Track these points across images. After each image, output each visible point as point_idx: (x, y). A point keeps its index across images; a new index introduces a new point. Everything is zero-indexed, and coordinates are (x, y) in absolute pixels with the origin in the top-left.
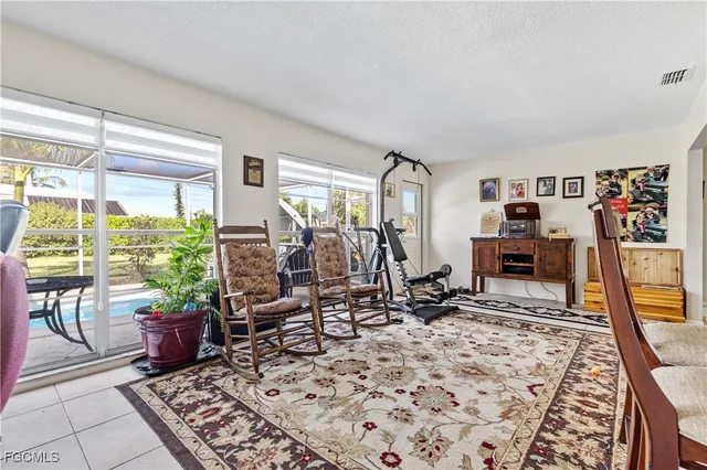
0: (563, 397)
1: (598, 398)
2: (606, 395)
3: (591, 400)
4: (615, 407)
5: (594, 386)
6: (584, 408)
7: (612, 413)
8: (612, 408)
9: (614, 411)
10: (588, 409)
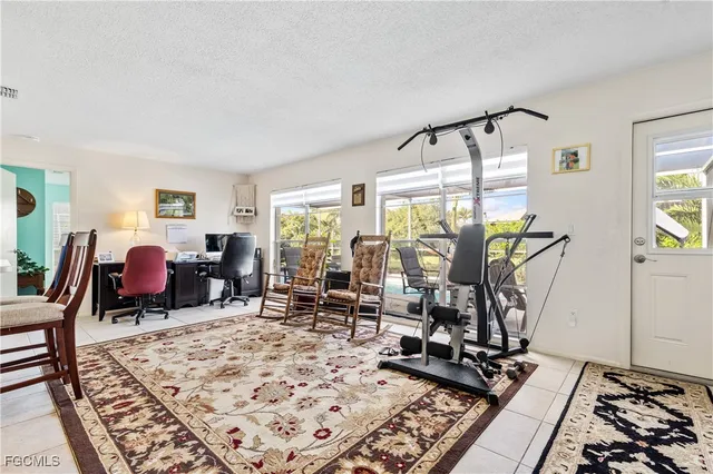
0: (146, 398)
1: (121, 415)
2: (116, 422)
3: (124, 410)
4: (100, 417)
5: (136, 424)
6: (123, 401)
7: (99, 410)
8: (102, 414)
9: (98, 413)
10: (119, 402)
